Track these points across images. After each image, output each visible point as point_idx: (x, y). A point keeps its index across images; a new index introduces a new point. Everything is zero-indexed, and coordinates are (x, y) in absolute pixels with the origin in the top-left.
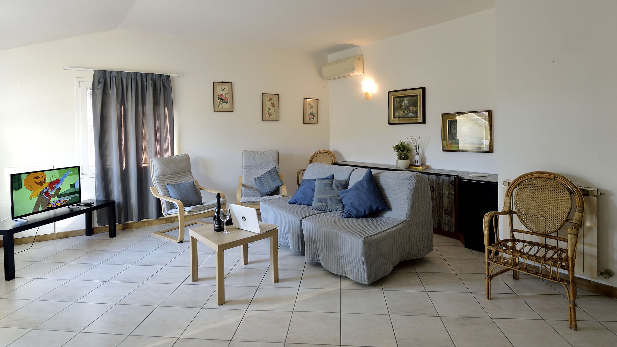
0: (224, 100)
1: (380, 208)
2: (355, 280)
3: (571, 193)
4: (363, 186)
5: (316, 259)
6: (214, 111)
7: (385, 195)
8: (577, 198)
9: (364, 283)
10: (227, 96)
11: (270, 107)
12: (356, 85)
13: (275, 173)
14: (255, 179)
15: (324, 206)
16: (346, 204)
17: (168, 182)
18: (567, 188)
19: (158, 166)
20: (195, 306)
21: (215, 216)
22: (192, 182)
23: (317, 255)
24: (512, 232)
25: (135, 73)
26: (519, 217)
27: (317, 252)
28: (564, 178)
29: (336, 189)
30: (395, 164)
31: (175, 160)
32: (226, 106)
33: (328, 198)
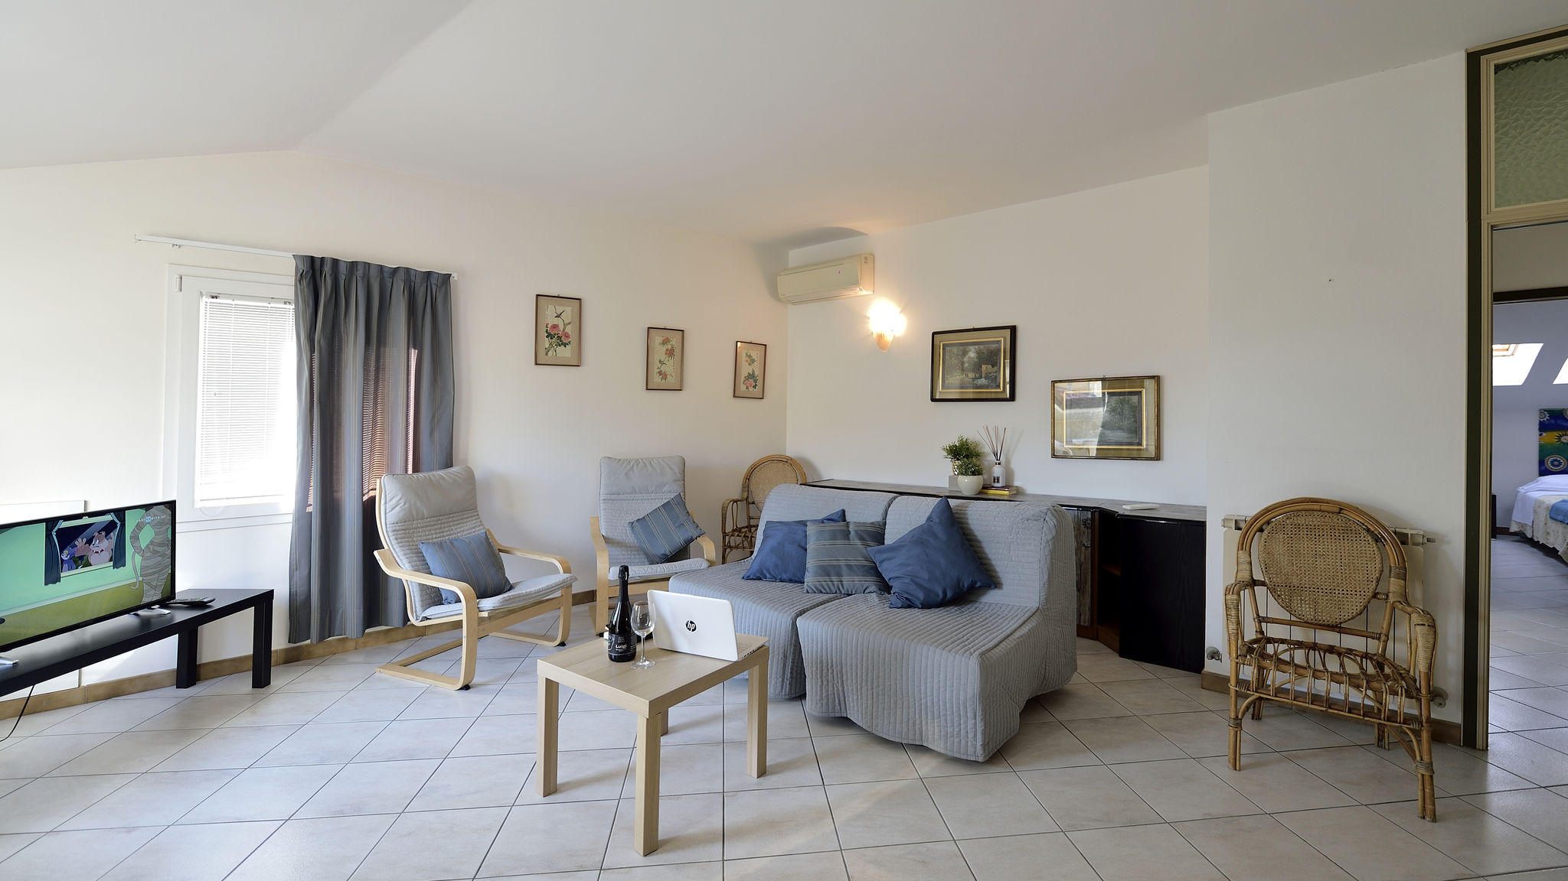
0: (559, 338)
1: (978, 584)
2: (949, 753)
3: (1377, 539)
4: (934, 535)
5: (837, 707)
6: (536, 364)
7: (984, 553)
8: (1390, 549)
9: (972, 758)
10: (568, 329)
11: (663, 357)
12: (856, 318)
13: (676, 507)
14: (632, 523)
15: (835, 583)
16: (897, 577)
17: (421, 536)
18: (1368, 530)
19: (398, 498)
20: (581, 866)
21: (614, 623)
22: (484, 535)
23: (842, 699)
24: (1260, 622)
25: (367, 266)
26: (1273, 590)
27: (841, 693)
28: (1356, 510)
29: (858, 542)
30: (946, 485)
31: (441, 481)
32: (565, 353)
33: (842, 563)
